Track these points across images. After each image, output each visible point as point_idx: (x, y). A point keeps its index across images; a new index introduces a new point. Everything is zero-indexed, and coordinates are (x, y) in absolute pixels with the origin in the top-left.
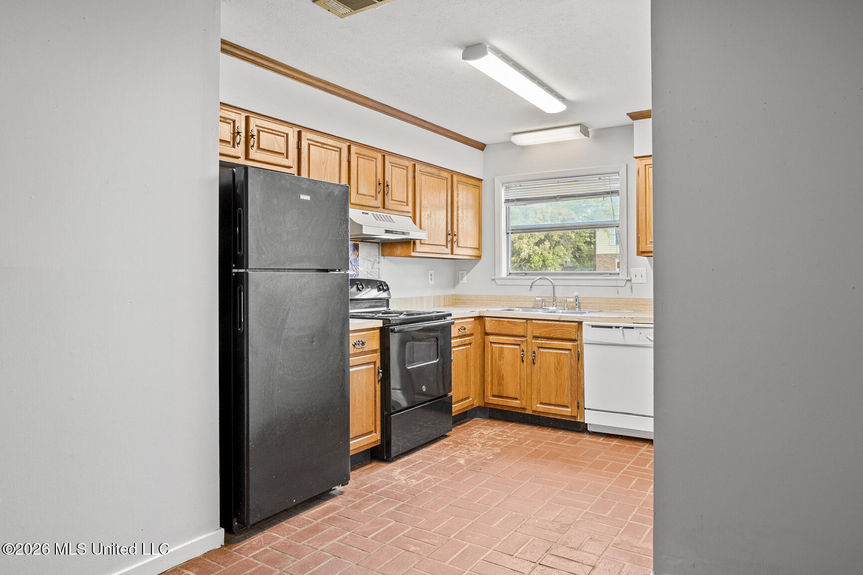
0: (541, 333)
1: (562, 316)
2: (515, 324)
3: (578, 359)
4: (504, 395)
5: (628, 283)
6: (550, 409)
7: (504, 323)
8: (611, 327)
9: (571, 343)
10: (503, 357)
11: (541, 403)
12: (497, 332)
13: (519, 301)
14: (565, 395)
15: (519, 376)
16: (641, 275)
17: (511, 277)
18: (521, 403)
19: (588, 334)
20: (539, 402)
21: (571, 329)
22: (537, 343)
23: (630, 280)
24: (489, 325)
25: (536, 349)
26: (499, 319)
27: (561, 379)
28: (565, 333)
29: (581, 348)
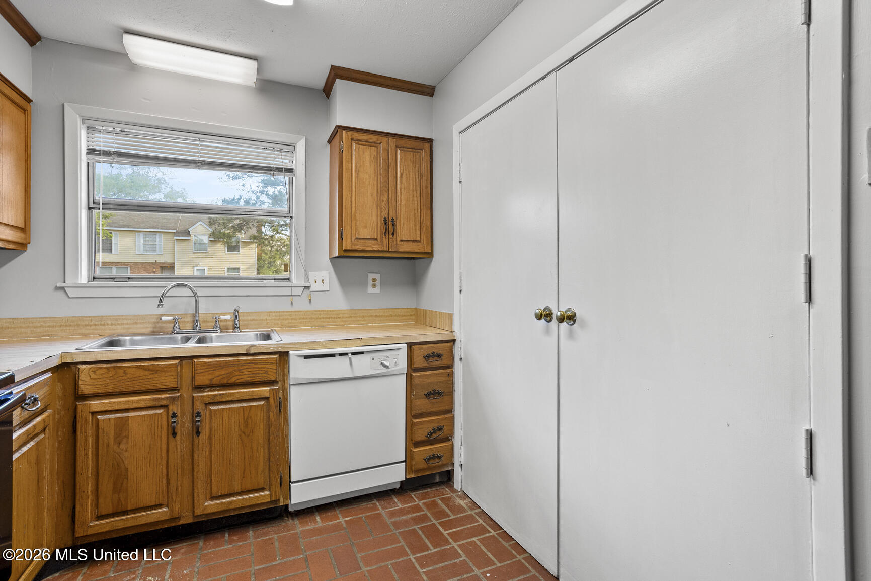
0: (211, 380)
1: (251, 346)
2: (155, 370)
3: (280, 410)
4: (129, 508)
5: (307, 292)
6: (232, 502)
7: (128, 370)
8: (333, 355)
9: (268, 388)
10: (127, 437)
11: (213, 498)
12: (110, 389)
13: (123, 324)
14: (260, 472)
15: (164, 462)
16: (323, 281)
17: (95, 283)
18: (171, 511)
19: (298, 369)
20: (208, 497)
21: (268, 366)
22: (204, 396)
23: (309, 288)
24: (88, 379)
25: (199, 407)
26: (113, 365)
27: (251, 448)
28: (259, 373)
29: (283, 392)
